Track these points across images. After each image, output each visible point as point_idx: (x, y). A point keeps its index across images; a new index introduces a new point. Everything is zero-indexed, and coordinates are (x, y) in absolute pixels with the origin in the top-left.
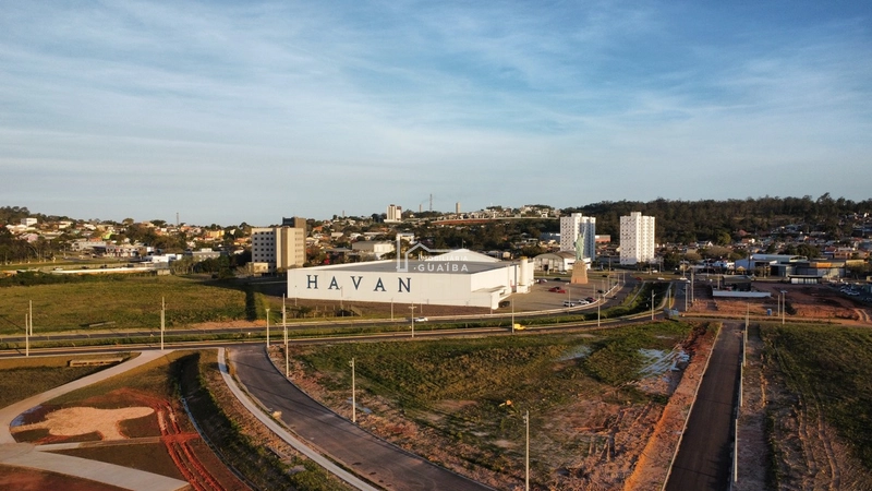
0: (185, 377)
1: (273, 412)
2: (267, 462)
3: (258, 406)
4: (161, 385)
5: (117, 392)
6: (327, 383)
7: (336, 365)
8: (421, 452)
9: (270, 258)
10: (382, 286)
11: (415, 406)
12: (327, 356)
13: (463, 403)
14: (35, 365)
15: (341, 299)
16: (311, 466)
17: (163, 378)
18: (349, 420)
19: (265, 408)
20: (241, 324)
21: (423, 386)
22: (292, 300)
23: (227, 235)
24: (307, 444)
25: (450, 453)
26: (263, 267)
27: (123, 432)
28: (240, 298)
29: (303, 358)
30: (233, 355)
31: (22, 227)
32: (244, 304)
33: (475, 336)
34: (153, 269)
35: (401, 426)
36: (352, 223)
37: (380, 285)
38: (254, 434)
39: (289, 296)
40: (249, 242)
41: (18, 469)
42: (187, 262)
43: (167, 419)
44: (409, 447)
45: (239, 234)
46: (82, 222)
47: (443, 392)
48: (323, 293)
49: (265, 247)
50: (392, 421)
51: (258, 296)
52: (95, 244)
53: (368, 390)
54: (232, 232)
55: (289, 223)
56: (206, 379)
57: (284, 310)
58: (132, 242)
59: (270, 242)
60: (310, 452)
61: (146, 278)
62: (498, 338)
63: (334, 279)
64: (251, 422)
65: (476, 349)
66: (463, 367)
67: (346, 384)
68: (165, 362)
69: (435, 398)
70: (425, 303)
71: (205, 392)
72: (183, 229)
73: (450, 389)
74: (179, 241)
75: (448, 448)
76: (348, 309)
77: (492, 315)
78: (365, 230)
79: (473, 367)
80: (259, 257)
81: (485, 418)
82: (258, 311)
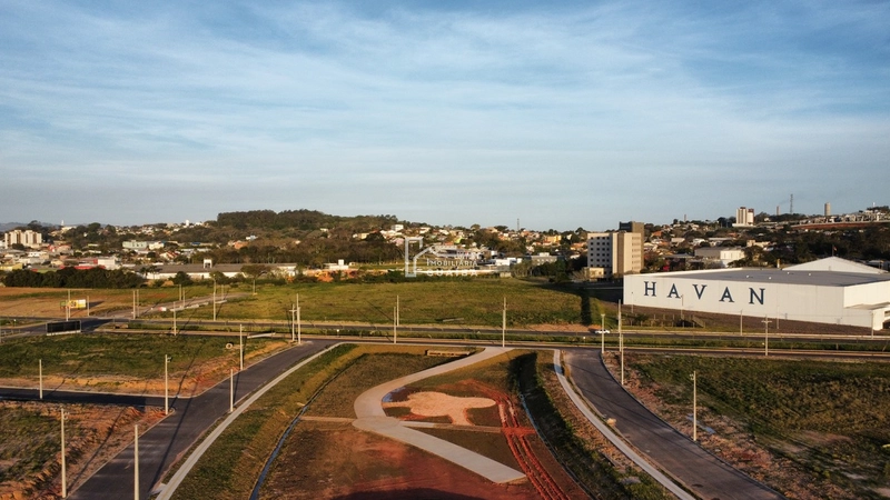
0: (523, 374)
1: (607, 418)
2: (600, 467)
3: (592, 410)
4: (502, 380)
5: (465, 382)
6: (664, 396)
7: (675, 378)
8: (775, 485)
9: (605, 263)
10: (729, 296)
11: (768, 432)
12: (665, 367)
13: (830, 437)
14: (401, 352)
15: (682, 308)
16: (646, 479)
17: (504, 374)
18: (689, 437)
19: (598, 413)
20: (577, 328)
21: (779, 412)
22: (629, 307)
23: (564, 240)
24: (642, 456)
25: (813, 492)
26: (599, 272)
27: (470, 419)
28: (575, 302)
29: (639, 367)
30: (568, 357)
31: (392, 233)
32: (580, 308)
33: (849, 360)
34: (497, 271)
35: (750, 452)
36: (695, 227)
37: (727, 294)
38: (588, 438)
39: (625, 303)
40: (585, 247)
41: (387, 439)
42: (526, 265)
43: (508, 413)
44: (760, 478)
45: (575, 239)
46: (438, 228)
47: (805, 421)
48: (661, 301)
49: (601, 252)
50: (739, 445)
51: (594, 302)
52: (448, 248)
53: (712, 408)
54: (569, 237)
55: (626, 227)
56: (542, 378)
57: (620, 317)
58: (478, 247)
59: (606, 247)
60: (645, 465)
61: (489, 280)
62: (882, 365)
63: (674, 287)
64: (586, 425)
65: (850, 375)
66: (832, 395)
67: (686, 399)
68: (506, 359)
69: (794, 427)
70: (783, 318)
71: (541, 391)
72: (523, 235)
73: (814, 419)
74: (519, 246)
75: (810, 486)
76: (689, 320)
77: (873, 337)
78: (709, 235)
79: (845, 396)
80: (595, 262)
81: (862, 459)
82: (593, 316)
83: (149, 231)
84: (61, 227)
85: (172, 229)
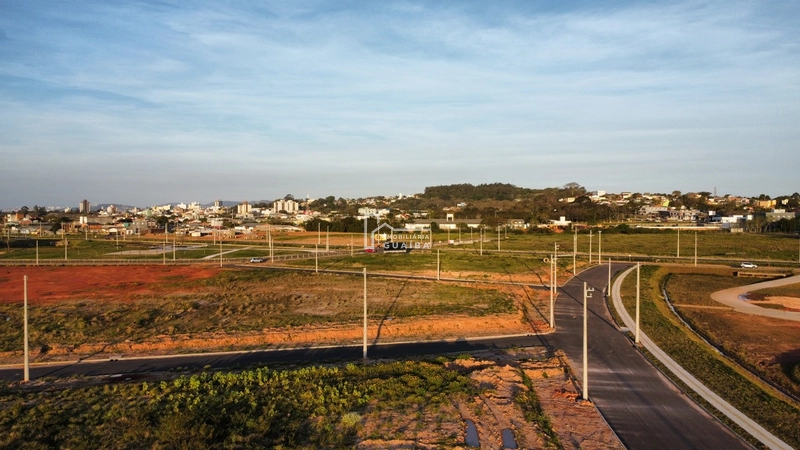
31: (596, 198)
45: (793, 203)
83: (372, 202)
84: (307, 199)
85: (389, 200)
